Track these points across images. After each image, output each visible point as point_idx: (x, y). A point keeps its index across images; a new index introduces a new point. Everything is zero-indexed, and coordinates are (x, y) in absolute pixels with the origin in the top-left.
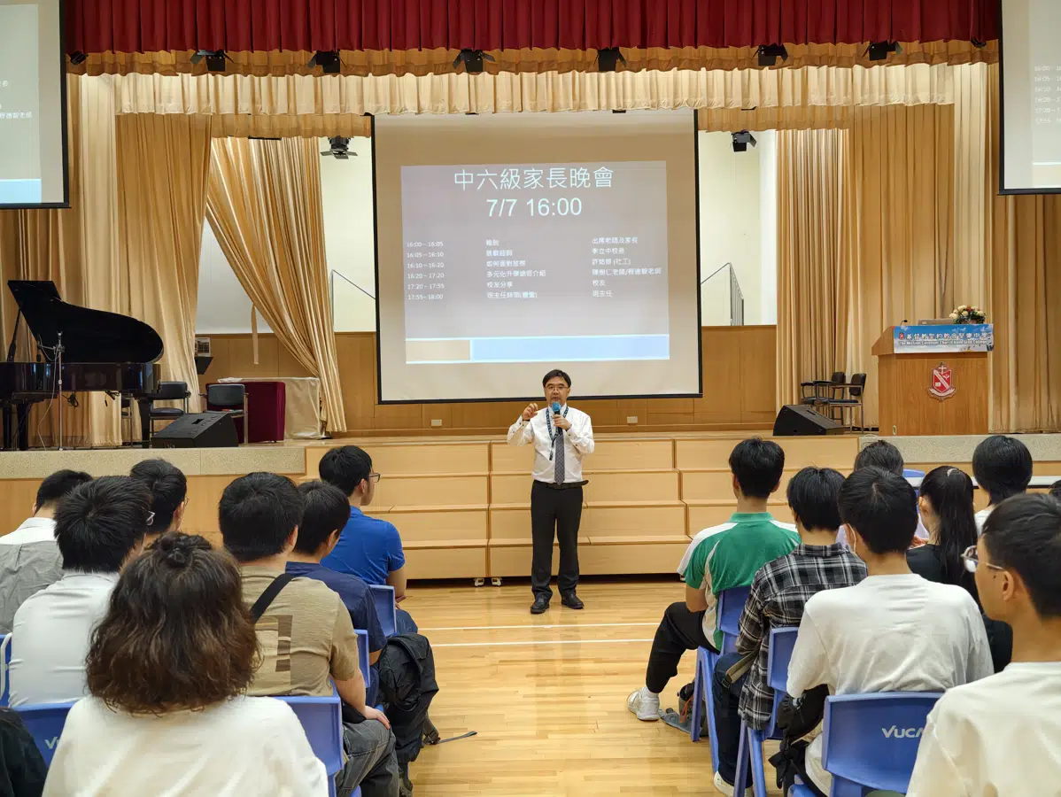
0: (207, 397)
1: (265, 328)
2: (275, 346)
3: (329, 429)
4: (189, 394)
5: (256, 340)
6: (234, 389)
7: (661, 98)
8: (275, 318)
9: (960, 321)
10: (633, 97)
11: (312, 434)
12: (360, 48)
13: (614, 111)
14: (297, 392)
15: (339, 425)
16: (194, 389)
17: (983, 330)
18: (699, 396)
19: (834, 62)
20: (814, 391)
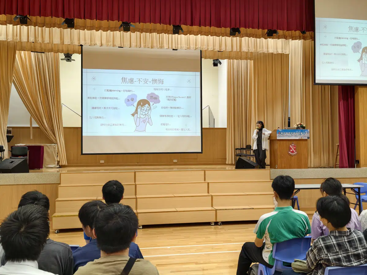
0: (11, 151)
1: (35, 125)
2: (40, 132)
3: (60, 164)
4: (4, 150)
5: (31, 129)
6: (23, 148)
7: (191, 46)
8: (40, 121)
9: (298, 128)
10: (181, 45)
11: (54, 166)
12: (85, 18)
13: (173, 50)
14: (48, 149)
15: (64, 162)
16: (6, 148)
17: (306, 131)
18: (201, 153)
19: (255, 36)
20: (240, 151)
